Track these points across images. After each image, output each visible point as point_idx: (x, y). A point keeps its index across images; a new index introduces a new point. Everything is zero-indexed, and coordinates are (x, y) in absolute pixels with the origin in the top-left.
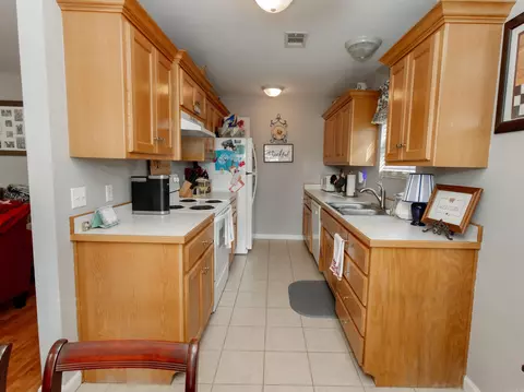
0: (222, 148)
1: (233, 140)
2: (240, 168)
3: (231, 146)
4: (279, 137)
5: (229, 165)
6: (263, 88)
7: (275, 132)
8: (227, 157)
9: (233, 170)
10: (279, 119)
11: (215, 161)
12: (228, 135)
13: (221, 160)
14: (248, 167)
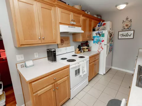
0: (96, 35)
1: (100, 31)
2: (102, 43)
3: (99, 34)
4: (126, 28)
5: (98, 41)
6: (116, 6)
7: (125, 25)
8: (97, 39)
9: (99, 43)
10: (127, 19)
11: (93, 40)
12: (98, 30)
13: (95, 40)
14: (106, 42)
